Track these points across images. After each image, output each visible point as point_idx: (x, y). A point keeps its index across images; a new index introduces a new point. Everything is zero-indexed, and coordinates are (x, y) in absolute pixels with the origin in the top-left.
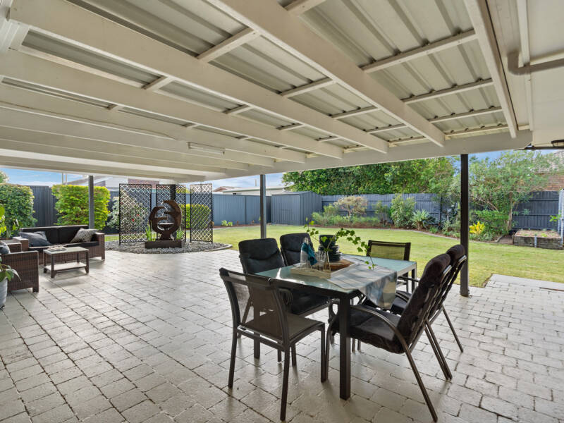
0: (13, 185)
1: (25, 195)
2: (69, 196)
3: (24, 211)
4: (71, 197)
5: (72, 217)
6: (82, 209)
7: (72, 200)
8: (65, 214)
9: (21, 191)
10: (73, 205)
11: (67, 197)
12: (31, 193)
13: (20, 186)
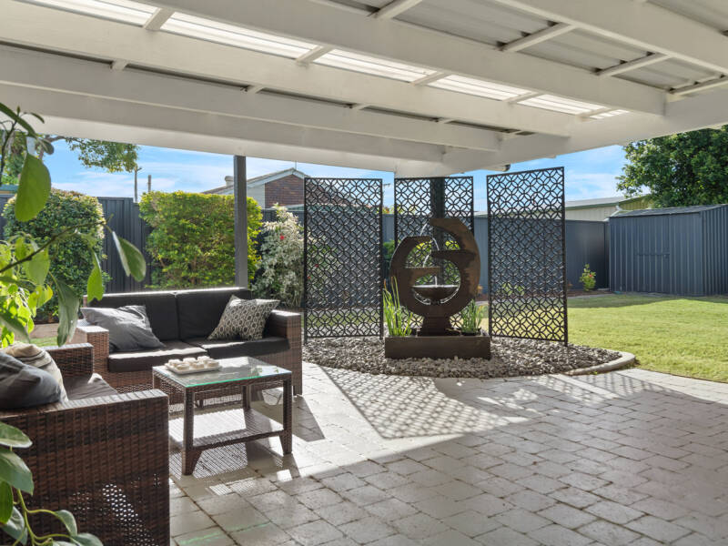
0: (64, 194)
1: (87, 215)
2: (178, 218)
3: (85, 255)
4: (182, 221)
5: (182, 270)
6: (204, 250)
7: (183, 227)
8: (167, 262)
9: (79, 206)
10: (184, 240)
11: (173, 220)
12: (100, 210)
13: (78, 195)
